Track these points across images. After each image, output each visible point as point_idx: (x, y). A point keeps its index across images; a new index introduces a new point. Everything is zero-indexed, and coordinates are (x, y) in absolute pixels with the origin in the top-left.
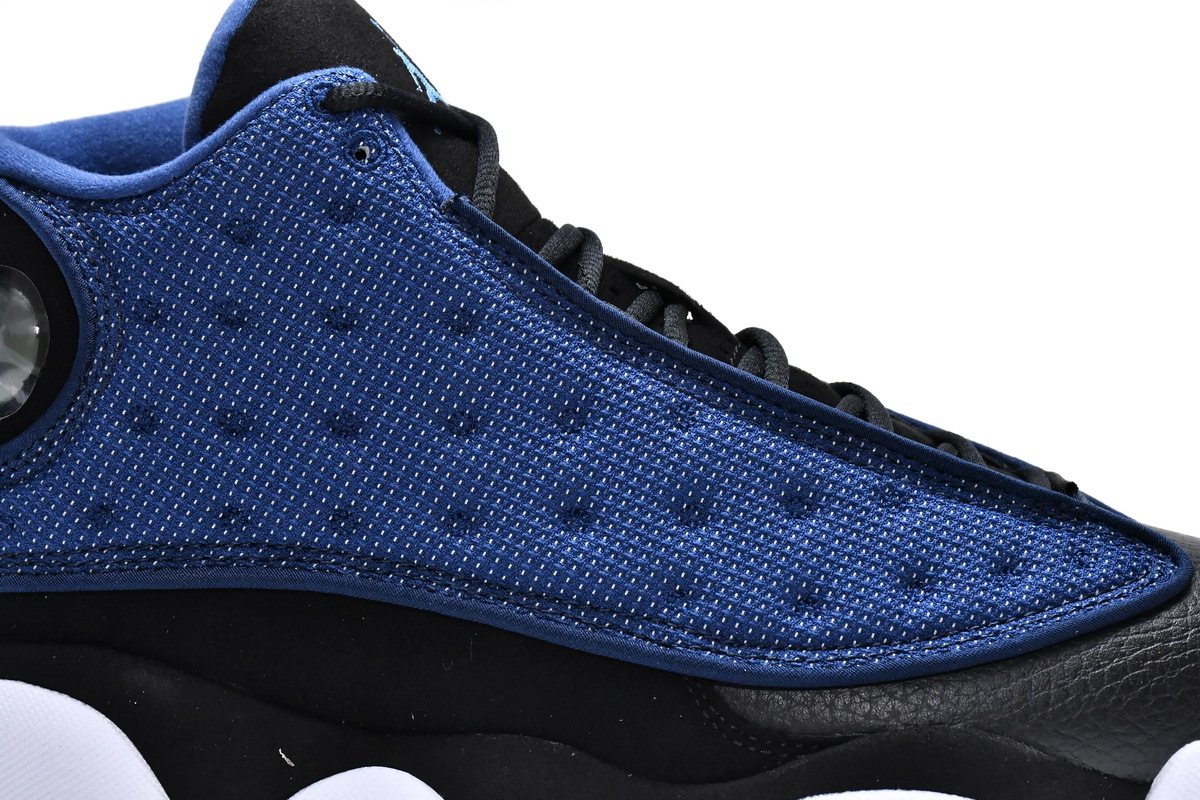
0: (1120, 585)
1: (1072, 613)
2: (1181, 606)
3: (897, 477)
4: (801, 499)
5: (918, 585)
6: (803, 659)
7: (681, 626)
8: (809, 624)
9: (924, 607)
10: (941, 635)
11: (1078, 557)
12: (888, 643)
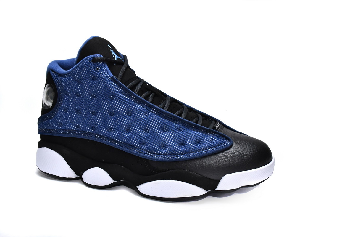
0: (218, 146)
1: (208, 151)
2: (229, 150)
3: (182, 126)
4: (165, 129)
5: (183, 145)
6: (161, 157)
7: (142, 150)
8: (163, 151)
9: (183, 149)
10: (185, 154)
11: (211, 141)
12: (176, 155)
